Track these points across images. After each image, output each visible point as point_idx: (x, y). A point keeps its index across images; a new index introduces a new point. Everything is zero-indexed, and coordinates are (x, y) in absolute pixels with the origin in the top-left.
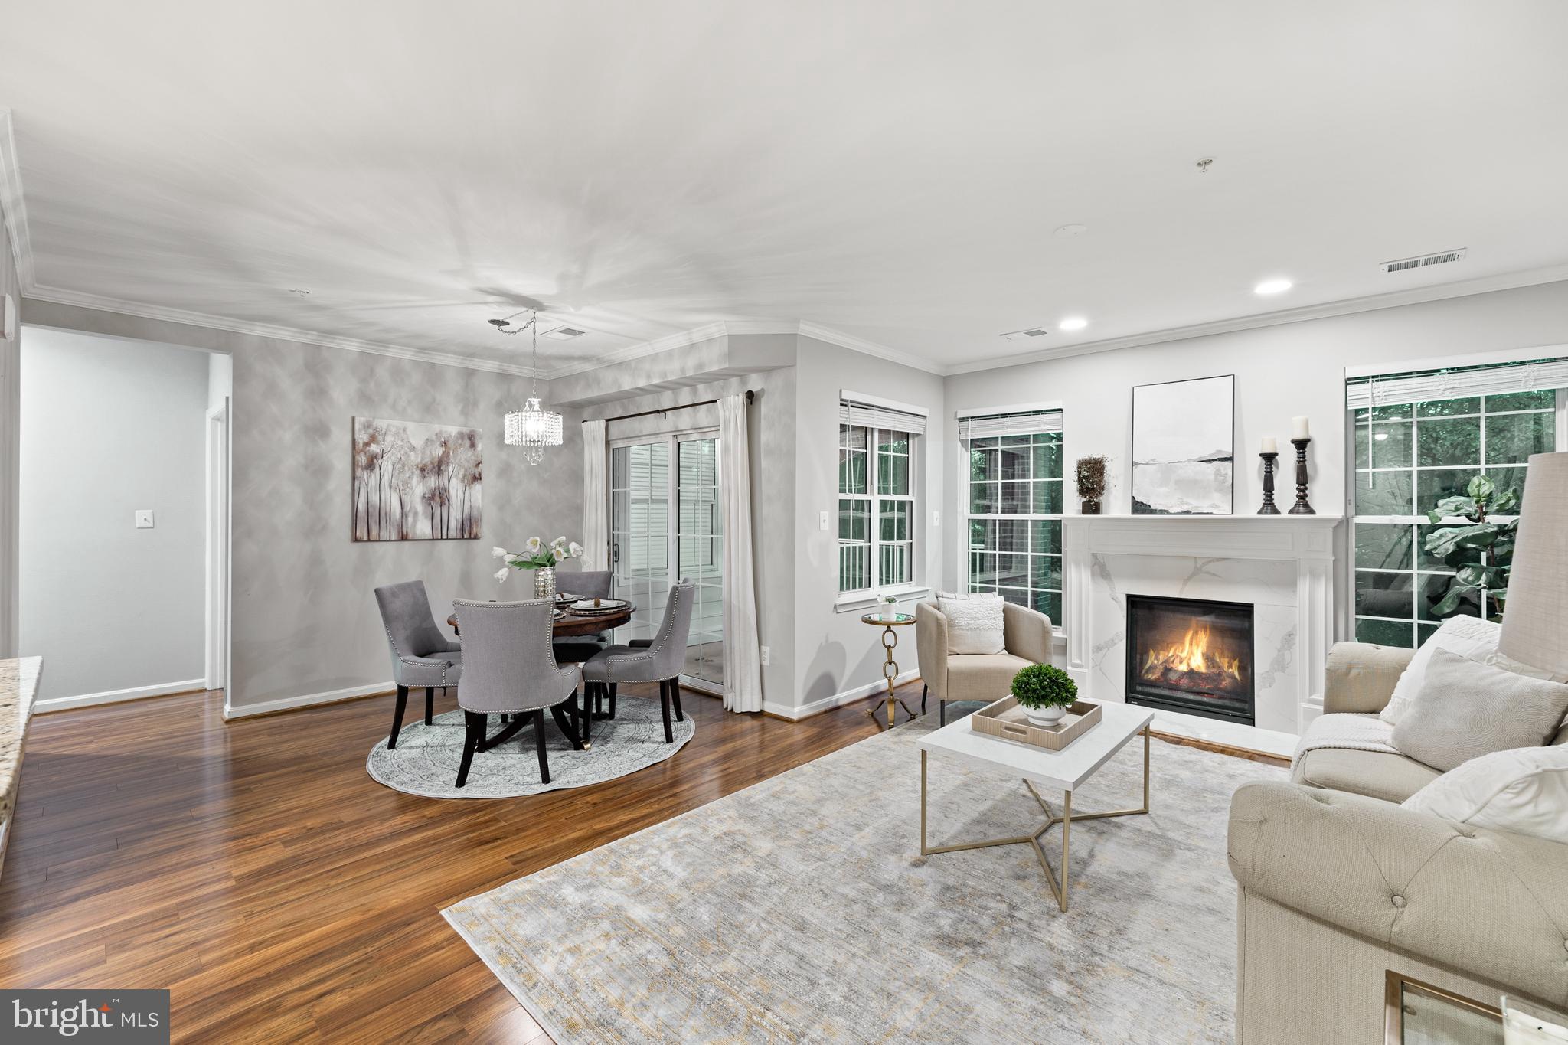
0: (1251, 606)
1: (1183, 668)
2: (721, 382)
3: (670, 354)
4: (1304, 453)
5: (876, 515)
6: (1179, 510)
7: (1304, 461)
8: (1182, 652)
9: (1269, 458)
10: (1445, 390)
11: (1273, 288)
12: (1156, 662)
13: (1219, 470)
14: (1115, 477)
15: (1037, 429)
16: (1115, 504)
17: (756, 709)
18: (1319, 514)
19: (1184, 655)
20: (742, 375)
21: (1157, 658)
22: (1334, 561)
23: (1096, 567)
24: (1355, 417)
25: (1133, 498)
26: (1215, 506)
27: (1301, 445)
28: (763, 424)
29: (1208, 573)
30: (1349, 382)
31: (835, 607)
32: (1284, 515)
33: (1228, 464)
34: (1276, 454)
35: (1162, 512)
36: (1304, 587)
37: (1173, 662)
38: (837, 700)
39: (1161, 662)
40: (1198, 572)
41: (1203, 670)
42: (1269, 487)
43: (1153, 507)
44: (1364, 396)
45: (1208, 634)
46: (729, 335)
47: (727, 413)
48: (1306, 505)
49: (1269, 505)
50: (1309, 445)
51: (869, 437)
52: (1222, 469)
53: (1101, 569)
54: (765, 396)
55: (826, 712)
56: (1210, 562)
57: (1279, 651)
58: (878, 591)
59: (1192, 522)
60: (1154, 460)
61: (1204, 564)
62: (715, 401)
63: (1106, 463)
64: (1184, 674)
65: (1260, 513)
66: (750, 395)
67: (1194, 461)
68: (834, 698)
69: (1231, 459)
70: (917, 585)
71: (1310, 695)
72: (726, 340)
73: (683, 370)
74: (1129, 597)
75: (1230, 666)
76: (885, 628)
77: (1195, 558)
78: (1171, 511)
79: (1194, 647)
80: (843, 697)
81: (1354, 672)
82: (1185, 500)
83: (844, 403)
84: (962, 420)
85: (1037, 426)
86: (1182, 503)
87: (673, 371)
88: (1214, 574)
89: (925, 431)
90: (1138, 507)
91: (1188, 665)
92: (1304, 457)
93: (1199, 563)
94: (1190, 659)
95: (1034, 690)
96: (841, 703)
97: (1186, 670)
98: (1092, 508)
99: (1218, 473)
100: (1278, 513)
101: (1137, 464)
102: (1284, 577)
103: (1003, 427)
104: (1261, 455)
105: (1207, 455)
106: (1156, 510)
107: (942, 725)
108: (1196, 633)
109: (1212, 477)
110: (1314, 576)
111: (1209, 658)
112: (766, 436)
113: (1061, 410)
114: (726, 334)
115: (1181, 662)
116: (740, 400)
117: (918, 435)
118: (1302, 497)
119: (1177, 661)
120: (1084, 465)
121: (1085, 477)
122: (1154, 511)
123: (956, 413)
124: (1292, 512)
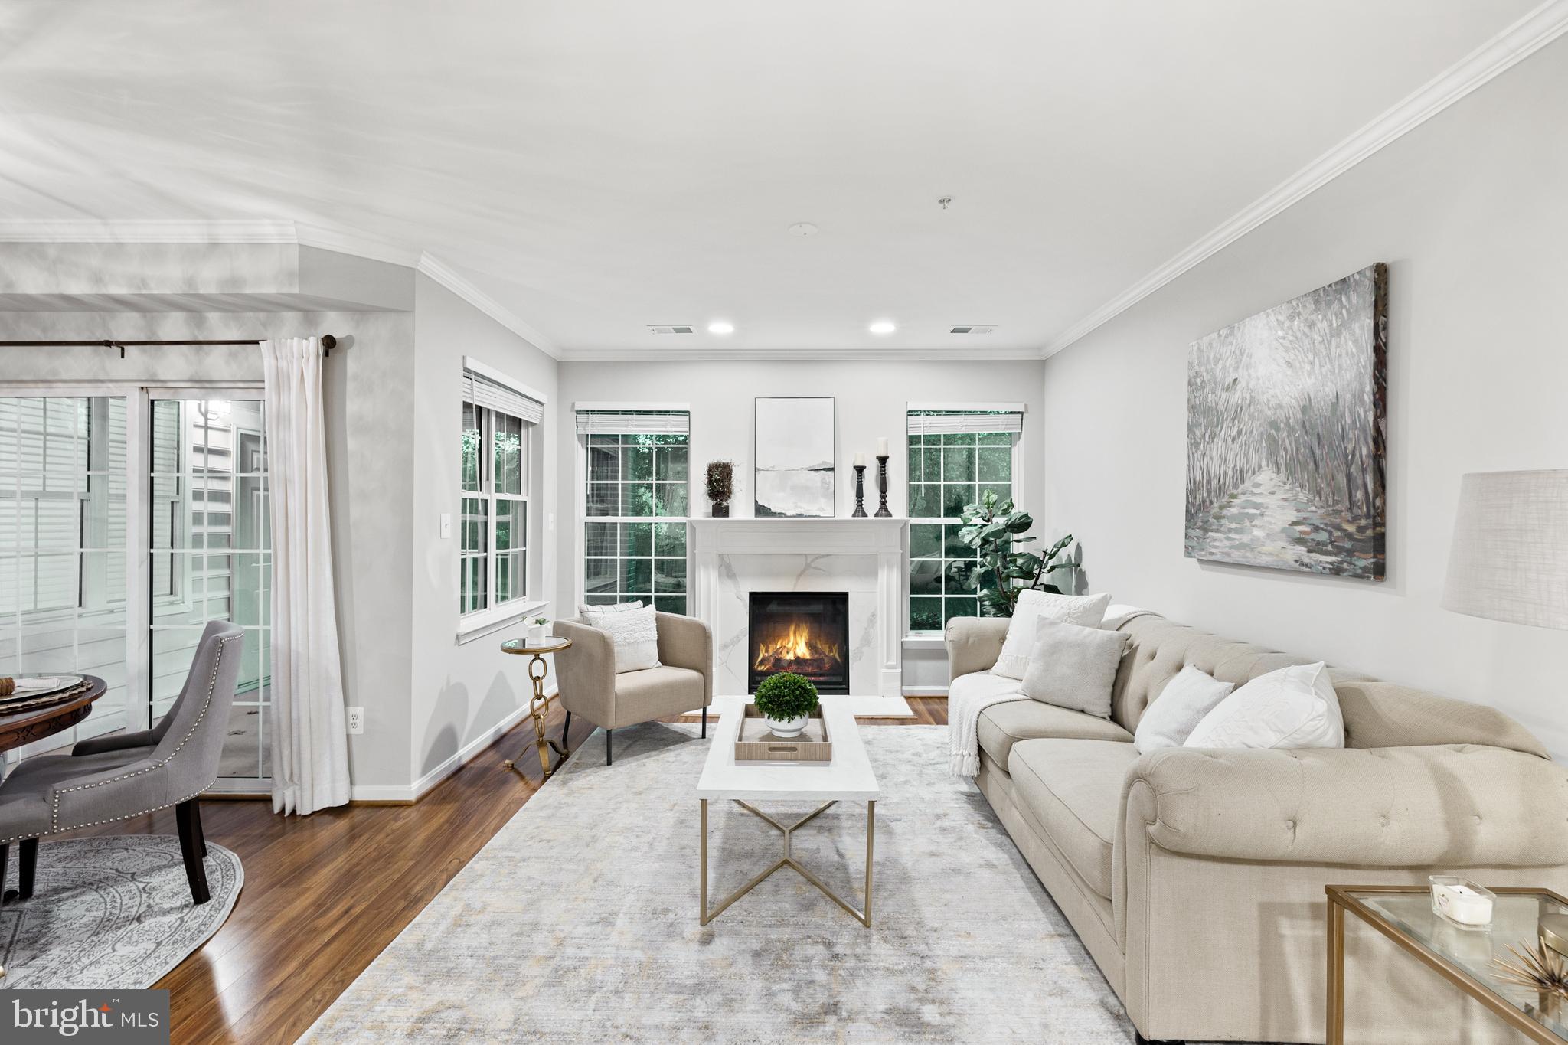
0: (846, 594)
1: (790, 657)
2: (262, 315)
3: (156, 251)
4: (884, 467)
5: (493, 519)
6: (795, 514)
7: (885, 474)
8: (788, 643)
9: (860, 470)
10: (962, 426)
11: (882, 328)
12: (766, 654)
13: (824, 479)
14: (739, 482)
15: (664, 429)
16: (740, 507)
17: (343, 801)
18: (895, 517)
19: (790, 645)
20: (308, 310)
21: (767, 651)
22: (902, 554)
23: (723, 568)
24: (913, 440)
25: (756, 501)
26: (822, 510)
27: (883, 460)
28: (350, 386)
29: (815, 568)
30: (911, 413)
31: (457, 637)
32: (871, 516)
33: (830, 473)
34: (865, 467)
35: (781, 515)
36: (883, 575)
37: (781, 653)
38: (460, 758)
39: (771, 654)
40: (808, 567)
41: (808, 657)
42: (860, 495)
43: (773, 511)
44: (924, 426)
45: (808, 625)
46: (301, 246)
47: (283, 364)
48: (886, 510)
49: (860, 510)
50: (888, 460)
51: (484, 422)
52: (827, 477)
53: (727, 570)
54: (354, 347)
55: (448, 778)
56: (817, 558)
57: (866, 629)
58: (496, 611)
59: (804, 524)
60: (773, 467)
61: (812, 561)
62: (256, 342)
63: (734, 468)
64: (791, 662)
65: (854, 515)
66: (329, 342)
67: (806, 469)
68: (456, 757)
69: (832, 469)
70: (532, 599)
71: (887, 661)
72: (294, 253)
73: (190, 282)
74: (752, 595)
75: (831, 651)
76: (532, 657)
77: (806, 555)
78: (788, 514)
79: (798, 639)
80: (466, 751)
81: (971, 640)
82: (799, 504)
83: (468, 373)
84: (579, 412)
85: (663, 426)
86: (796, 507)
87: (167, 280)
88: (820, 569)
89: (542, 421)
90: (761, 510)
91: (795, 654)
92: (884, 471)
93: (809, 560)
94: (795, 649)
95: (788, 702)
96: (464, 761)
97: (793, 658)
98: (720, 511)
99: (823, 481)
100: (866, 516)
101: (759, 470)
102: (868, 569)
103: (627, 424)
104: (855, 467)
105: (815, 464)
106: (775, 513)
107: (609, 763)
108: (798, 626)
109: (819, 484)
110: (890, 566)
111: (811, 645)
112: (354, 406)
113: (687, 413)
114: (296, 241)
115: (788, 653)
116: (312, 346)
117: (533, 424)
118: (883, 503)
119: (784, 652)
120: (712, 469)
121: (716, 481)
122: (774, 514)
123: (574, 404)
124: (876, 515)
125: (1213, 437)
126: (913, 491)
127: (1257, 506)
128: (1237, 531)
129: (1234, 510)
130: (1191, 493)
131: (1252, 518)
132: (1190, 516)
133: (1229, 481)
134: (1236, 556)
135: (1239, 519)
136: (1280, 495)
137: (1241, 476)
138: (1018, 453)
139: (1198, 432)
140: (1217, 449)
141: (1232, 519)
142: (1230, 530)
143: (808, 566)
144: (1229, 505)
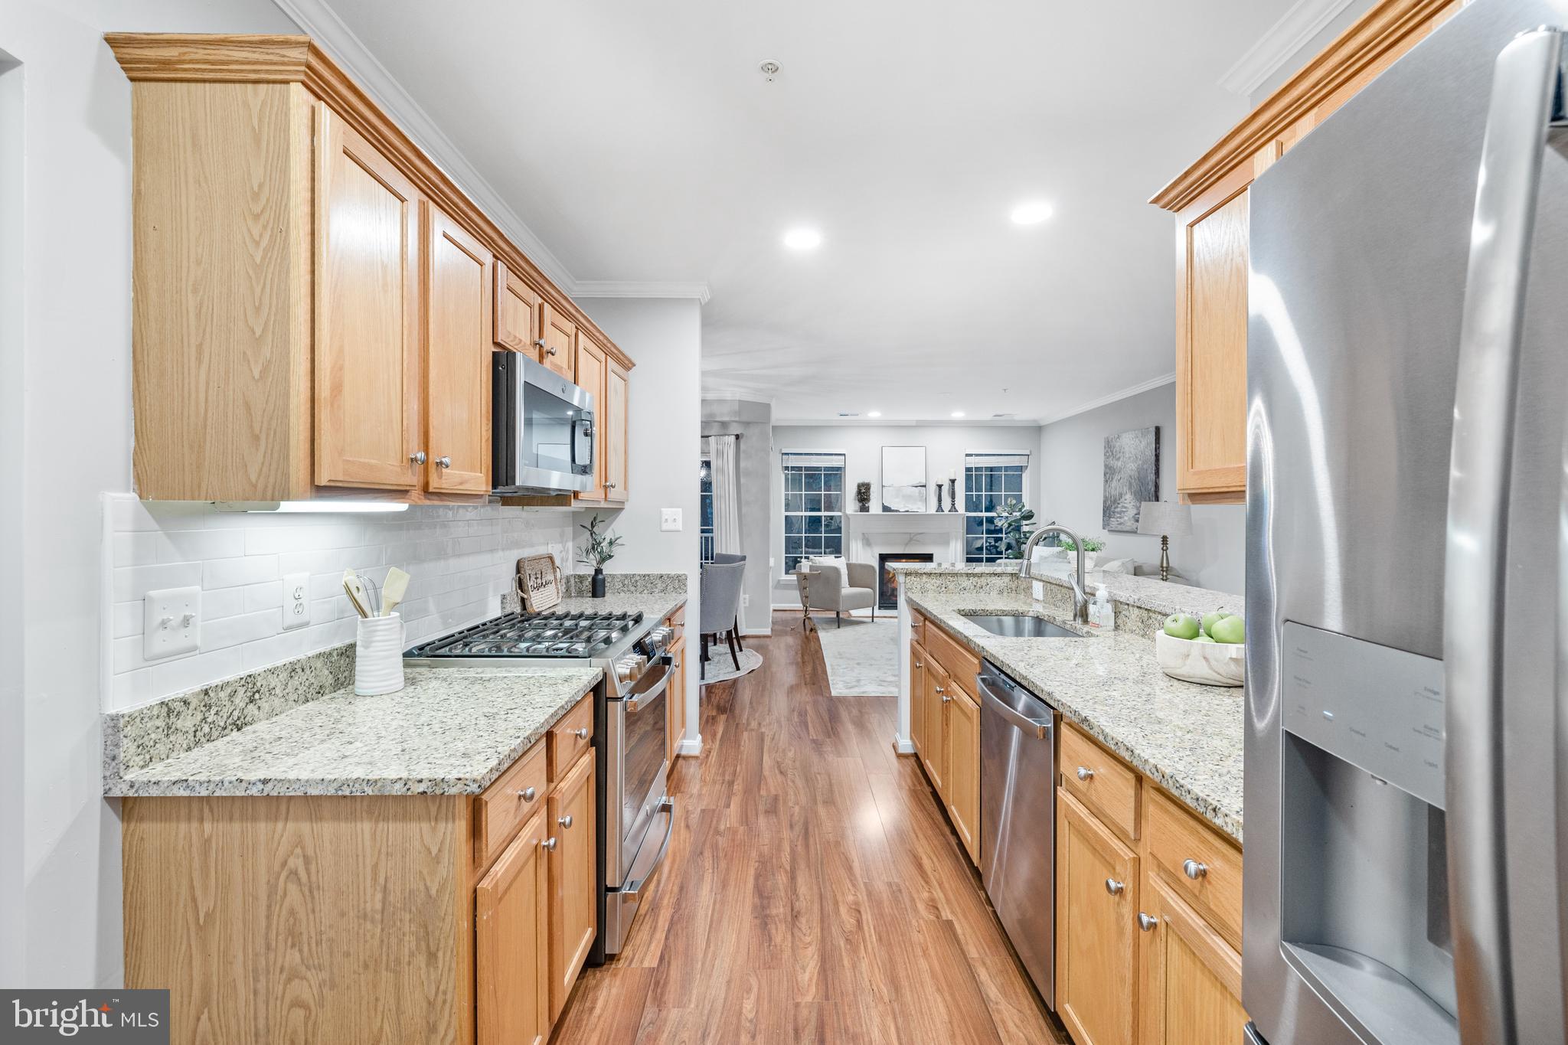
0: (932, 555)
4: (953, 485)
6: (903, 510)
7: (953, 489)
9: (940, 487)
10: (992, 462)
11: (958, 415)
14: (874, 493)
15: (830, 464)
16: (875, 507)
18: (959, 512)
22: (962, 533)
23: (865, 540)
24: (968, 470)
25: (883, 504)
26: (919, 508)
27: (953, 481)
28: (747, 454)
29: (915, 540)
30: (967, 455)
32: (946, 512)
33: (924, 488)
34: (943, 485)
35: (897, 511)
36: (952, 544)
42: (940, 500)
43: (892, 509)
44: (974, 462)
46: (739, 401)
47: (720, 447)
48: (954, 508)
49: (940, 508)
50: (955, 481)
52: (922, 490)
53: (867, 542)
54: (744, 438)
56: (915, 535)
59: (909, 516)
60: (892, 485)
63: (871, 485)
65: (936, 511)
66: (737, 437)
67: (910, 486)
69: (925, 486)
74: (879, 554)
77: (910, 533)
78: (900, 511)
82: (906, 505)
84: (783, 454)
85: (828, 462)
86: (905, 507)
88: (917, 541)
90: (886, 509)
92: (953, 487)
93: (912, 536)
98: (864, 509)
99: (920, 492)
100: (943, 511)
101: (884, 486)
102: (944, 540)
104: (937, 485)
105: (915, 483)
107: (839, 627)
109: (917, 494)
110: (956, 540)
113: (844, 455)
116: (733, 438)
118: (953, 505)
120: (859, 486)
121: (864, 493)
122: (893, 511)
123: (781, 450)
124: (949, 511)
125: (1112, 479)
126: (968, 498)
127: (1125, 508)
128: (1120, 518)
129: (1119, 509)
130: (1105, 502)
131: (1124, 512)
132: (1104, 512)
133: (1117, 499)
134: (1119, 528)
135: (1120, 513)
136: (1132, 504)
137: (1121, 495)
138: (1026, 478)
139: (1108, 476)
140: (1114, 484)
141: (1118, 513)
142: (1118, 517)
143: (911, 540)
144: (1117, 507)
